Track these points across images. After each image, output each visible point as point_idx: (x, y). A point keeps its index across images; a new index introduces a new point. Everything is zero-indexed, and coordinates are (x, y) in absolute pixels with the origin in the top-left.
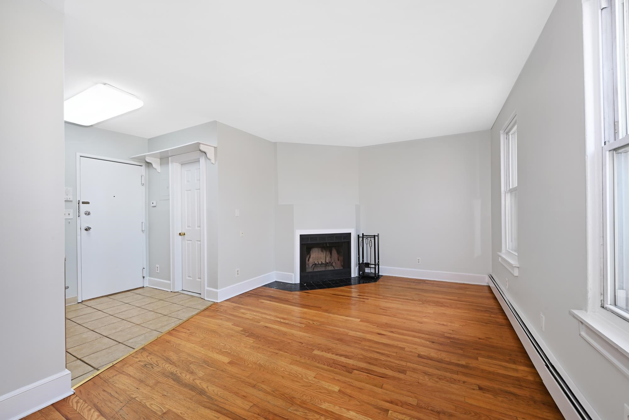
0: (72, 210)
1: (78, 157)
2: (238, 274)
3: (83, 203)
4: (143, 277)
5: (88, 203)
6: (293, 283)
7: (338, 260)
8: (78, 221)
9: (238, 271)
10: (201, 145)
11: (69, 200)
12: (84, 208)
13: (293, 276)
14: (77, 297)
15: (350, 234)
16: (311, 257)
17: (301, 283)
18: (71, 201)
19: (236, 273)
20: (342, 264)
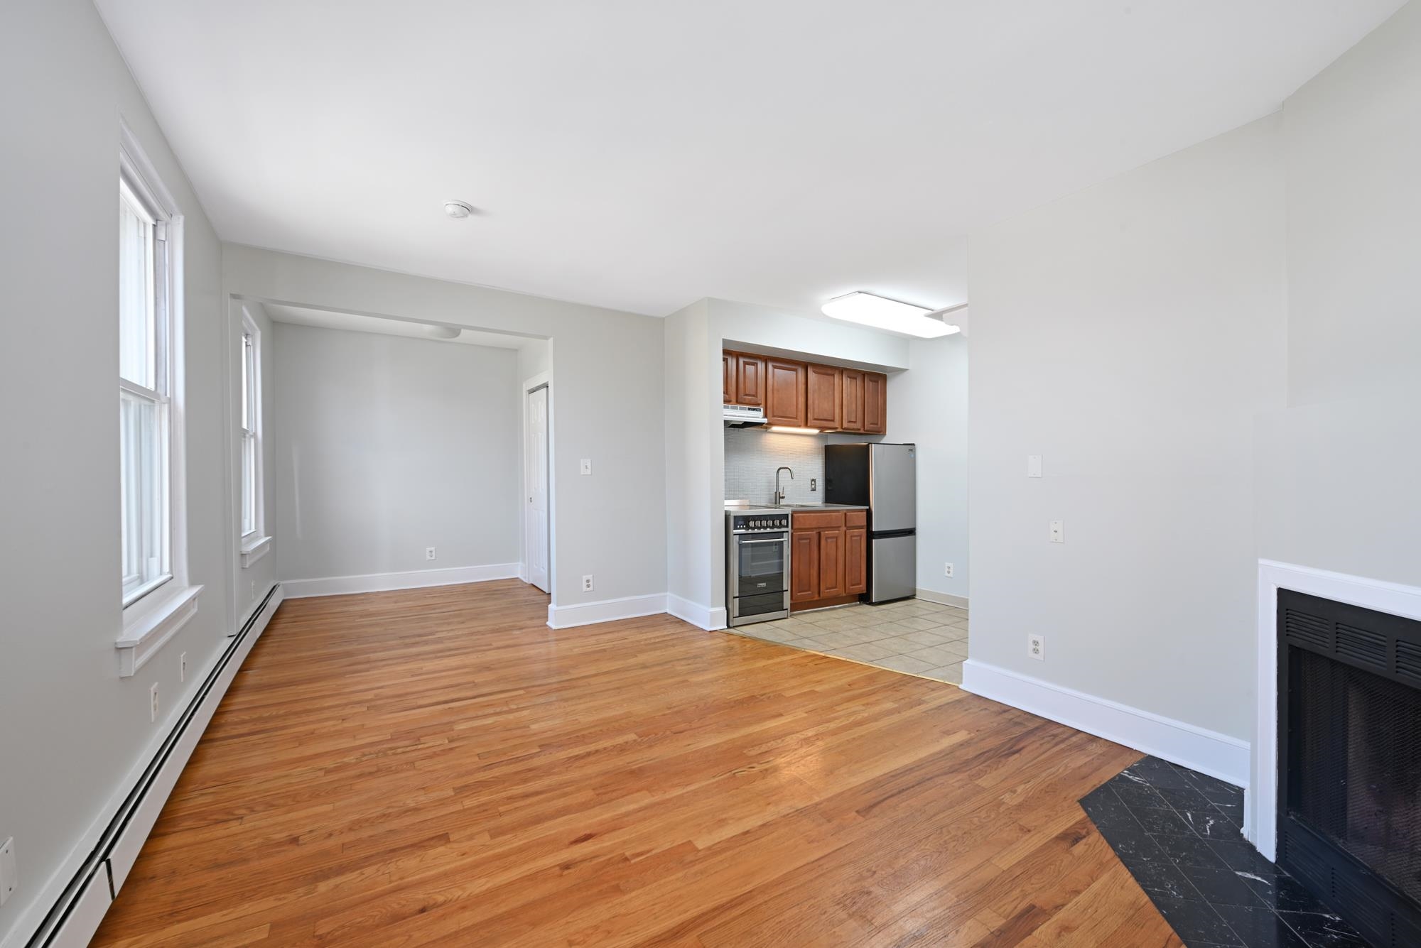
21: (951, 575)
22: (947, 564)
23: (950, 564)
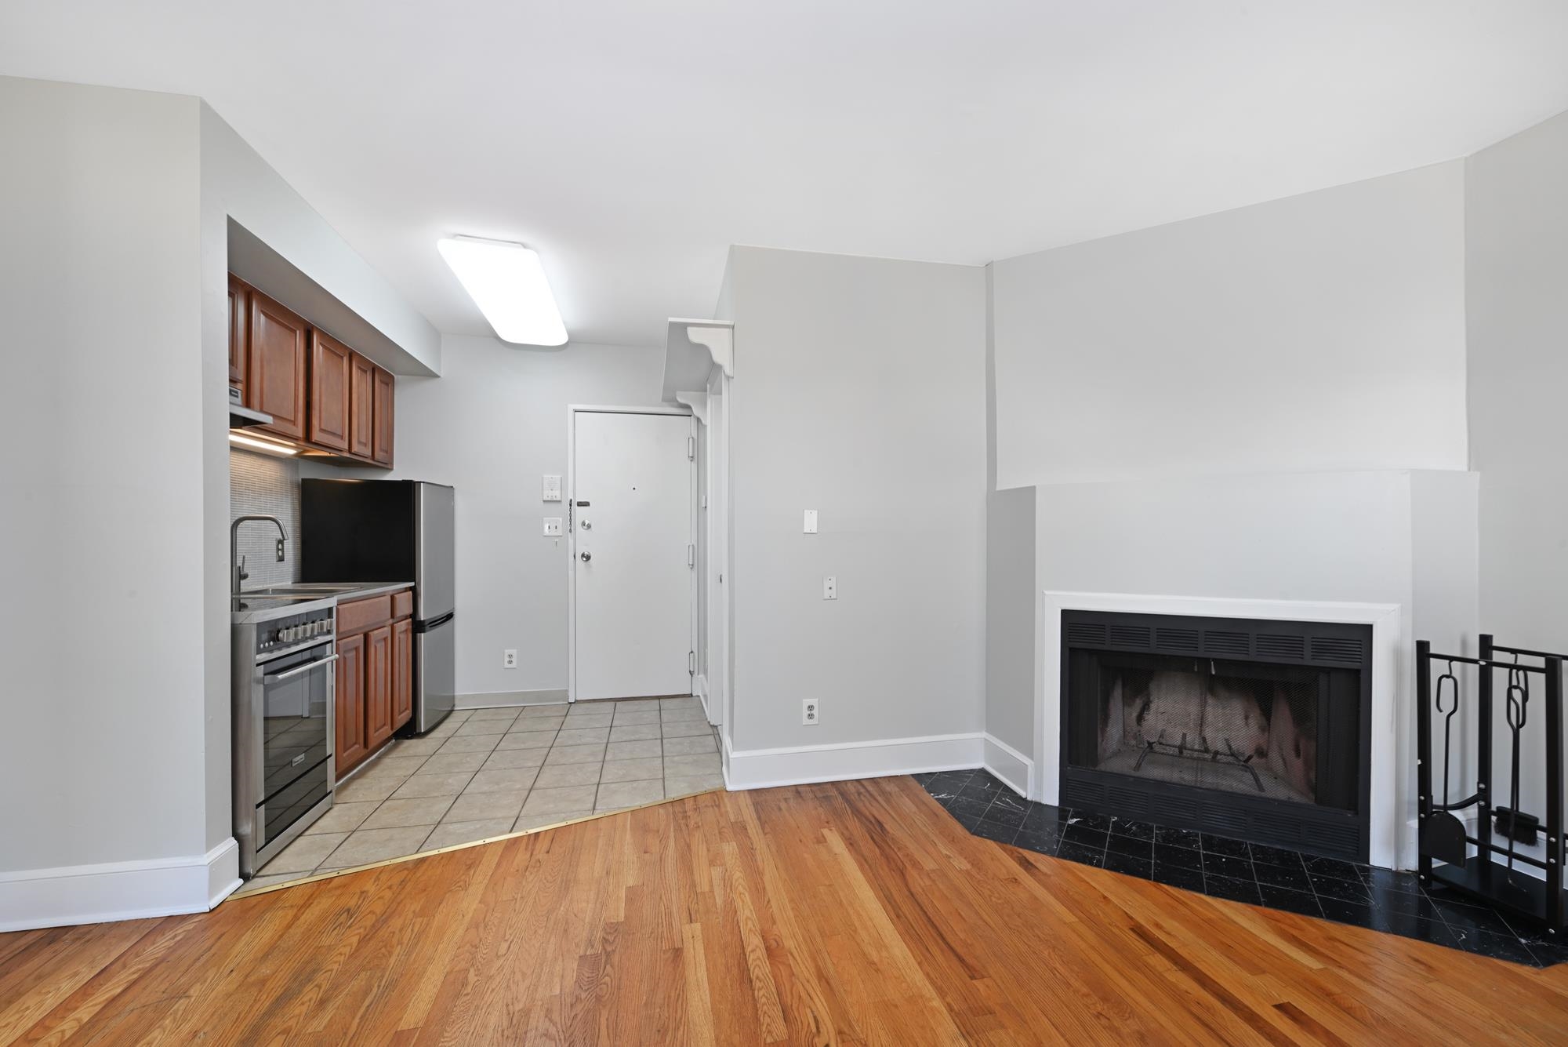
0: (561, 519)
1: (571, 413)
2: (811, 716)
3: (580, 504)
4: (690, 672)
5: (587, 504)
6: (1029, 798)
7: (1298, 753)
8: (571, 541)
9: (811, 708)
10: (688, 328)
11: (555, 499)
12: (580, 513)
13: (1030, 770)
14: (567, 691)
15: (1365, 632)
16: (1153, 706)
17: (1062, 811)
18: (560, 501)
19: (806, 712)
20: (1312, 775)
21: (514, 665)
22: (508, 652)
23: (514, 652)
